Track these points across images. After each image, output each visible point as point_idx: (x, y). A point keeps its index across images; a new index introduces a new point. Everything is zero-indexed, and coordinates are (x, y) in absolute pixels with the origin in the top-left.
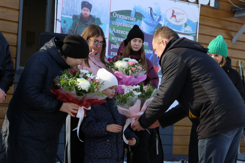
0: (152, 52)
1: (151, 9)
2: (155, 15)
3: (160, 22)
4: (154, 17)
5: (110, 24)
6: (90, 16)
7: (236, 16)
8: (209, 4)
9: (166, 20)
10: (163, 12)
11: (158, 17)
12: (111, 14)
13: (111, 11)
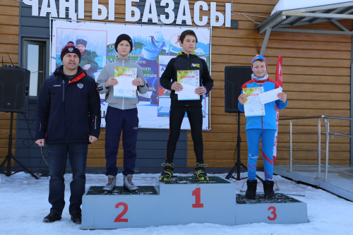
0: (155, 76)
1: (152, 38)
2: (158, 42)
3: (164, 48)
4: (157, 44)
5: (107, 55)
6: (86, 51)
7: (261, 32)
8: (224, 24)
9: (171, 45)
10: (166, 39)
11: (161, 44)
12: (108, 46)
13: (108, 44)
